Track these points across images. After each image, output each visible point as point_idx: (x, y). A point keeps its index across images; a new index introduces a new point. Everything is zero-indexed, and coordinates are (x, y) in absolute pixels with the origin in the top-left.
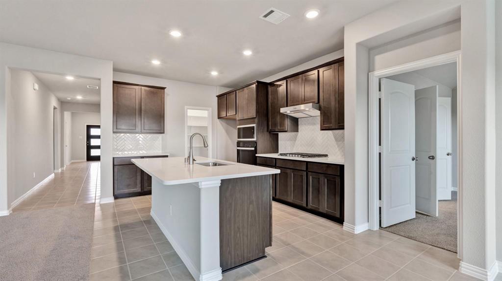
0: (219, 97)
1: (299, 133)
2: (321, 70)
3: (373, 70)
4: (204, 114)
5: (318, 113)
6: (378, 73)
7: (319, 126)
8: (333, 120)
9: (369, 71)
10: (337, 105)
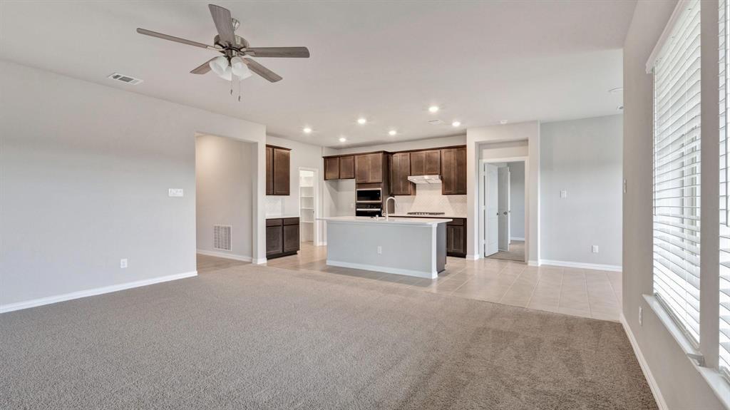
0: (326, 158)
1: (417, 196)
2: (443, 151)
3: (482, 159)
4: (311, 174)
5: (440, 181)
6: (485, 161)
7: (440, 191)
8: (453, 188)
9: (479, 159)
10: (456, 178)
